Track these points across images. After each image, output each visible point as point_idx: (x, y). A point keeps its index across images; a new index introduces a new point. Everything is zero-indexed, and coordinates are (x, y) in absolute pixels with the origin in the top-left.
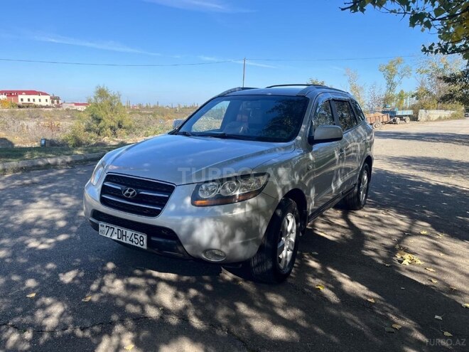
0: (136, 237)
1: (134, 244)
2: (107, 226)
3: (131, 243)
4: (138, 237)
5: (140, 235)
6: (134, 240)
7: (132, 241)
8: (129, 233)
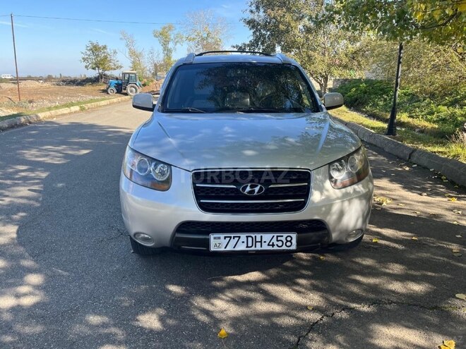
0: (279, 238)
1: (276, 248)
2: (225, 238)
3: (270, 248)
4: (283, 239)
5: (285, 235)
6: (276, 243)
7: (273, 245)
8: (267, 237)
